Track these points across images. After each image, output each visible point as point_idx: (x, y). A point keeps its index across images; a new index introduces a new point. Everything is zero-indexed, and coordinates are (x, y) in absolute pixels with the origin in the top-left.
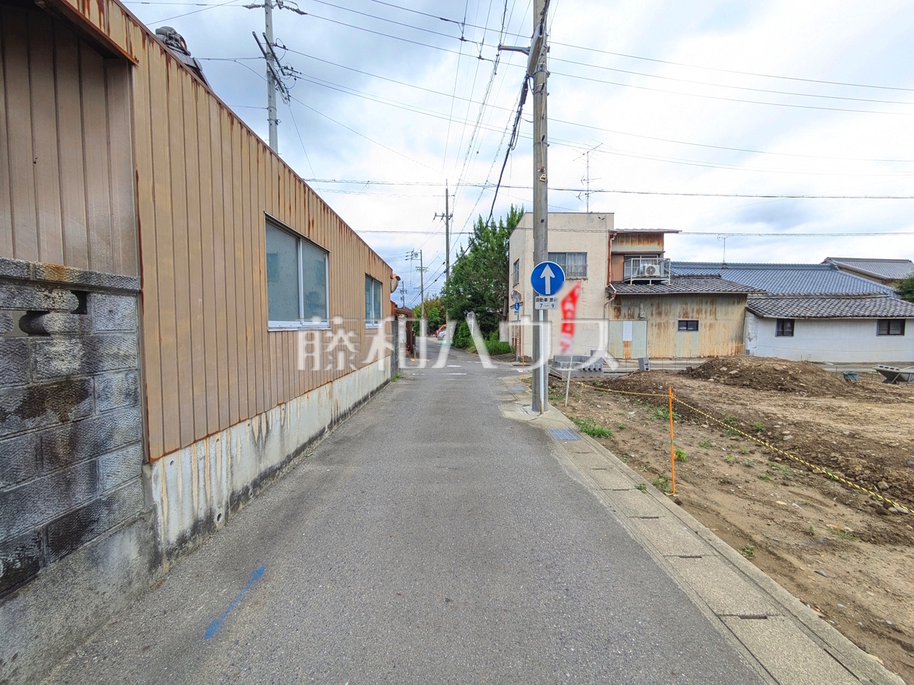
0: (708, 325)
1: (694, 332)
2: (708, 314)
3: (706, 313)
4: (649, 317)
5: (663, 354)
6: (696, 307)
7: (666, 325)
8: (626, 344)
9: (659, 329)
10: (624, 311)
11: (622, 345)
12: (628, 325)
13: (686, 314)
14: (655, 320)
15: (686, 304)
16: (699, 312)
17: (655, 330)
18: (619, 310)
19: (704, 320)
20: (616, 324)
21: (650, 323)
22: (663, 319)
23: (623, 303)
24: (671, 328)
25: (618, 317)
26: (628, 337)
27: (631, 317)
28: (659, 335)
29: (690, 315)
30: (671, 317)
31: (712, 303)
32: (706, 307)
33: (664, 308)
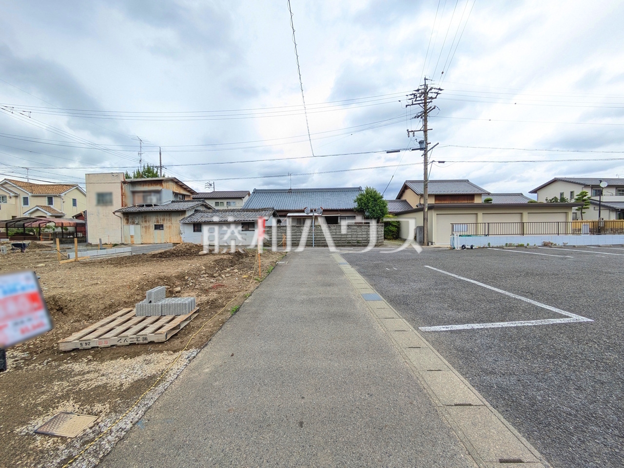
0: (168, 226)
1: (162, 231)
2: (168, 221)
3: (167, 220)
4: (141, 223)
5: (149, 242)
6: (162, 218)
7: (149, 227)
8: (132, 237)
9: (146, 229)
10: (130, 220)
11: (130, 237)
12: (132, 227)
13: (158, 222)
14: (144, 224)
15: (157, 216)
16: (163, 220)
17: (144, 229)
18: (127, 220)
19: (166, 224)
20: (126, 227)
21: (142, 226)
22: (147, 224)
23: (129, 216)
24: (151, 228)
25: (127, 223)
26: (132, 234)
27: (133, 223)
28: (146, 232)
29: (160, 222)
30: (151, 223)
31: (170, 215)
32: (167, 218)
33: (147, 218)
